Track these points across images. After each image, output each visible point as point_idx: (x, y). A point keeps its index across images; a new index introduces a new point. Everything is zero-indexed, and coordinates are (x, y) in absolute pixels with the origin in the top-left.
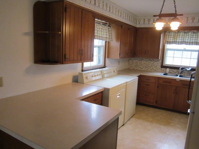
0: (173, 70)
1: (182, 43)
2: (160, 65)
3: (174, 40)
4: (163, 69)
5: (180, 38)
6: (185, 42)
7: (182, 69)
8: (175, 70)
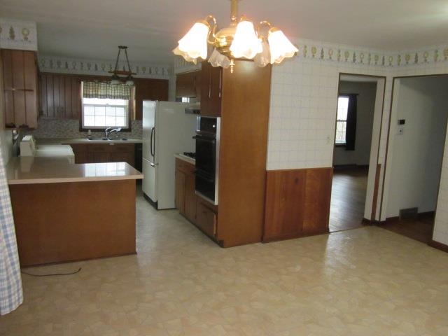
0: (97, 133)
1: (105, 96)
2: (77, 127)
3: (94, 93)
4: (82, 133)
5: (102, 91)
6: (109, 95)
7: (109, 130)
8: (100, 134)
